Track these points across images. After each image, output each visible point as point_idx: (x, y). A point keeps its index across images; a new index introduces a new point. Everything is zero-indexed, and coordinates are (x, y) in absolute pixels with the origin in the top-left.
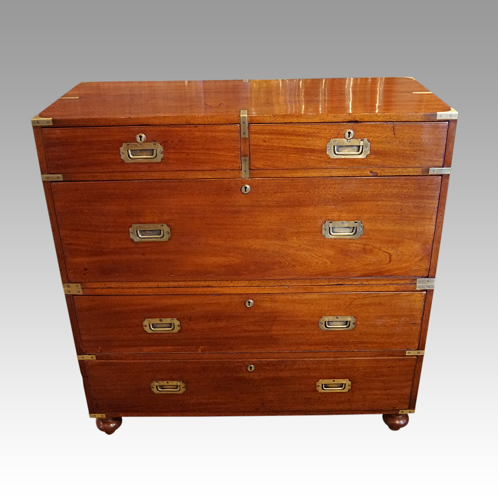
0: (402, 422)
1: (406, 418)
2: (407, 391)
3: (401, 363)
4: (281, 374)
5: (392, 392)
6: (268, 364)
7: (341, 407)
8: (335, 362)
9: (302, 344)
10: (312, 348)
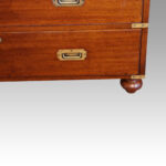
0: (136, 86)
1: (140, 82)
2: (136, 59)
3: (128, 35)
4: (26, 45)
5: (123, 59)
6: (13, 36)
7: (80, 72)
8: (70, 34)
9: (40, 19)
10: (49, 22)
